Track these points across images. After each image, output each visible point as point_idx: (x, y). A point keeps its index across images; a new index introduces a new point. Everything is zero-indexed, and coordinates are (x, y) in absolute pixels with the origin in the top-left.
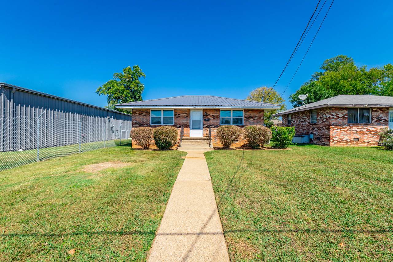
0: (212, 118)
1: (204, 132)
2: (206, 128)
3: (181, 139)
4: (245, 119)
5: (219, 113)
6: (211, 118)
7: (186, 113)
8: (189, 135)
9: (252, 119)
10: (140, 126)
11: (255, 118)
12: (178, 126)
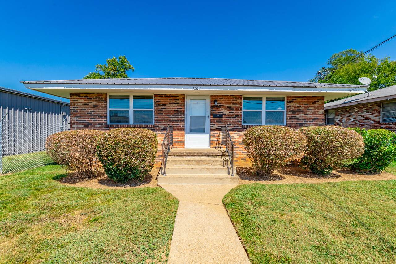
0: (228, 112)
1: (212, 139)
2: (216, 132)
3: (166, 155)
4: (289, 113)
5: (241, 102)
6: (226, 112)
7: (178, 102)
8: (184, 144)
9: (303, 115)
10: (87, 127)
11: (308, 113)
12: (162, 127)
